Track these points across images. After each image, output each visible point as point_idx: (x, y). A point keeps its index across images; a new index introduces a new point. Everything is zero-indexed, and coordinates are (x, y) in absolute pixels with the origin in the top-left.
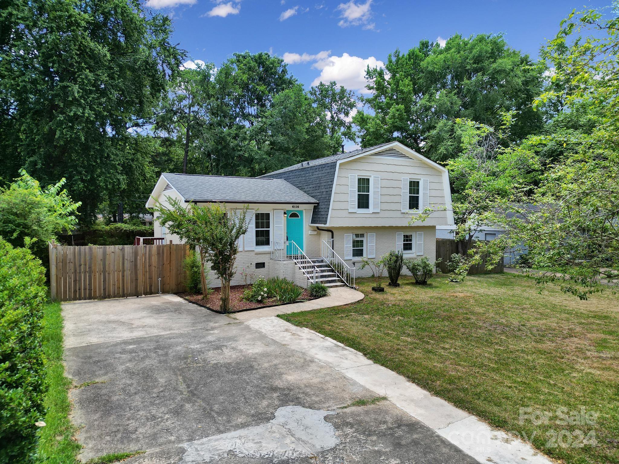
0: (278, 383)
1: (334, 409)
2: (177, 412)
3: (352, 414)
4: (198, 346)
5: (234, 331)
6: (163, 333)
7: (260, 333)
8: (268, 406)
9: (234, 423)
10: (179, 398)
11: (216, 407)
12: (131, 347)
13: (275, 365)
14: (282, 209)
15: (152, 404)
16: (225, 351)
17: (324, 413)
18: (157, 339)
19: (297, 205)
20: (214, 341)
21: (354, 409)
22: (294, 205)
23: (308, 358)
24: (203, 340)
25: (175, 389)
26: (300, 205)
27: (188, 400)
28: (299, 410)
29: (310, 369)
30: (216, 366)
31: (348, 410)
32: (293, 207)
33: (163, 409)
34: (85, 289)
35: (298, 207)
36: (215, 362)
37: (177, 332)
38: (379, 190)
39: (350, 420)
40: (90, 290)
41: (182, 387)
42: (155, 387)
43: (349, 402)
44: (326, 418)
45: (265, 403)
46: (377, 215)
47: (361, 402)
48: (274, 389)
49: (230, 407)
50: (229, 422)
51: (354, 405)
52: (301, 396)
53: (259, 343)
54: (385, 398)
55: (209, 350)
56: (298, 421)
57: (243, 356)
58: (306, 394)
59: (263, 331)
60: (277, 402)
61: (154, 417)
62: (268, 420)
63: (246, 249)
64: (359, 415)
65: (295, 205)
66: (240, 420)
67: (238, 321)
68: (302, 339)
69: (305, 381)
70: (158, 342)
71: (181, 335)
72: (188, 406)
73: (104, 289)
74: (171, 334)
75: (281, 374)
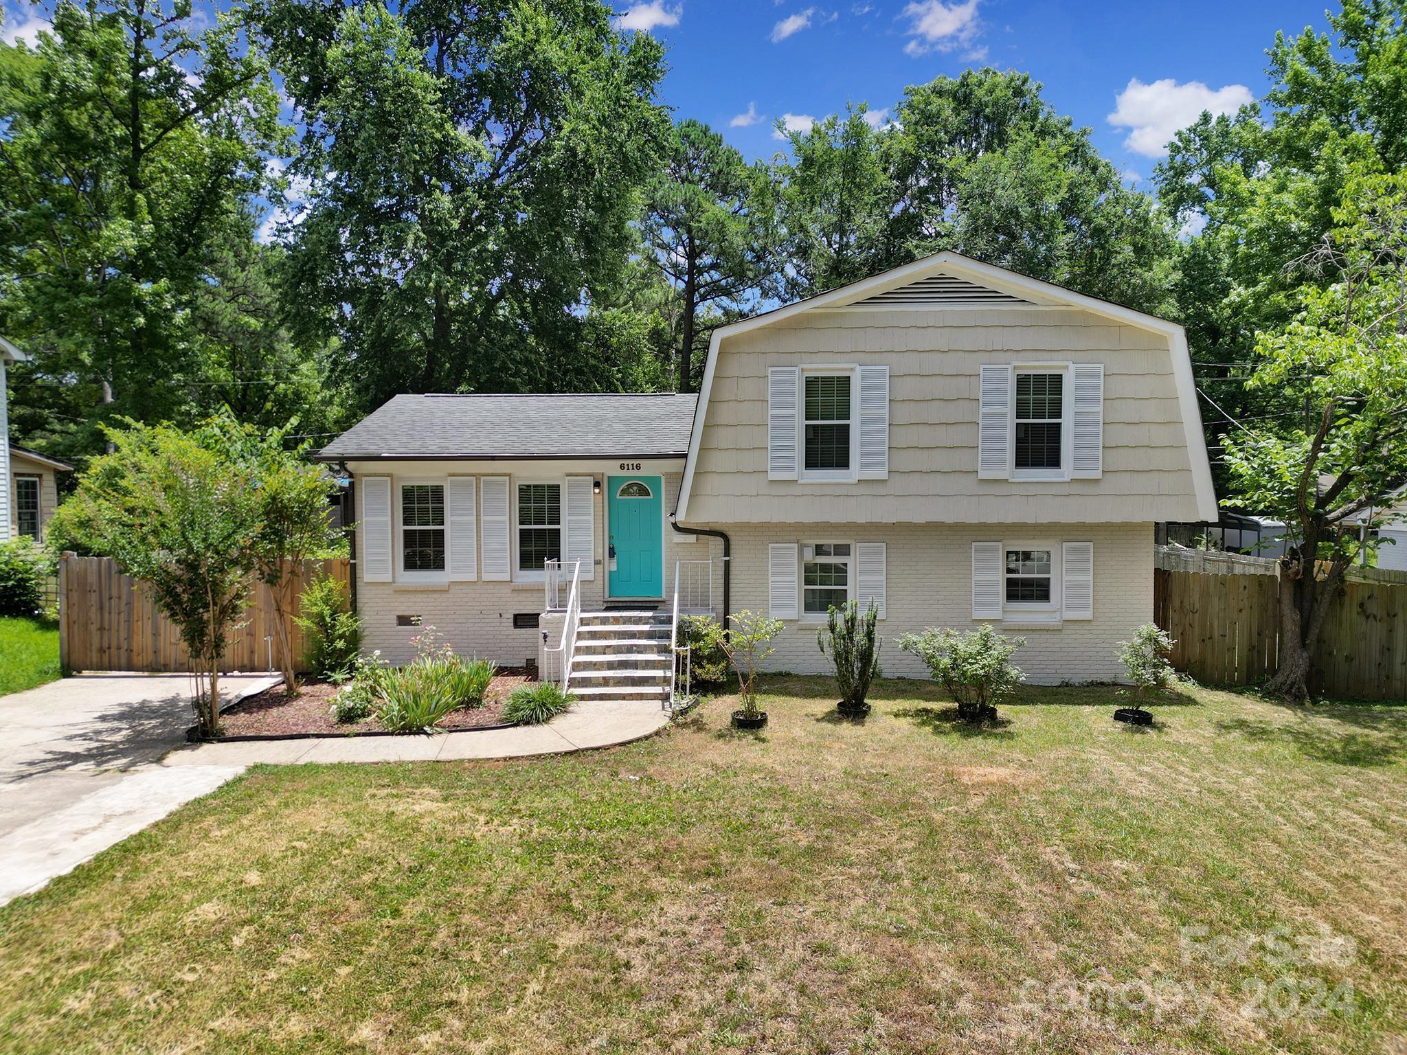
7: (60, 809)
14: (590, 475)
19: (635, 462)
22: (626, 462)
26: (642, 462)
32: (622, 467)
35: (638, 467)
38: (886, 411)
40: (129, 650)
46: (880, 490)
63: (486, 577)
65: (630, 462)
68: (41, 849)
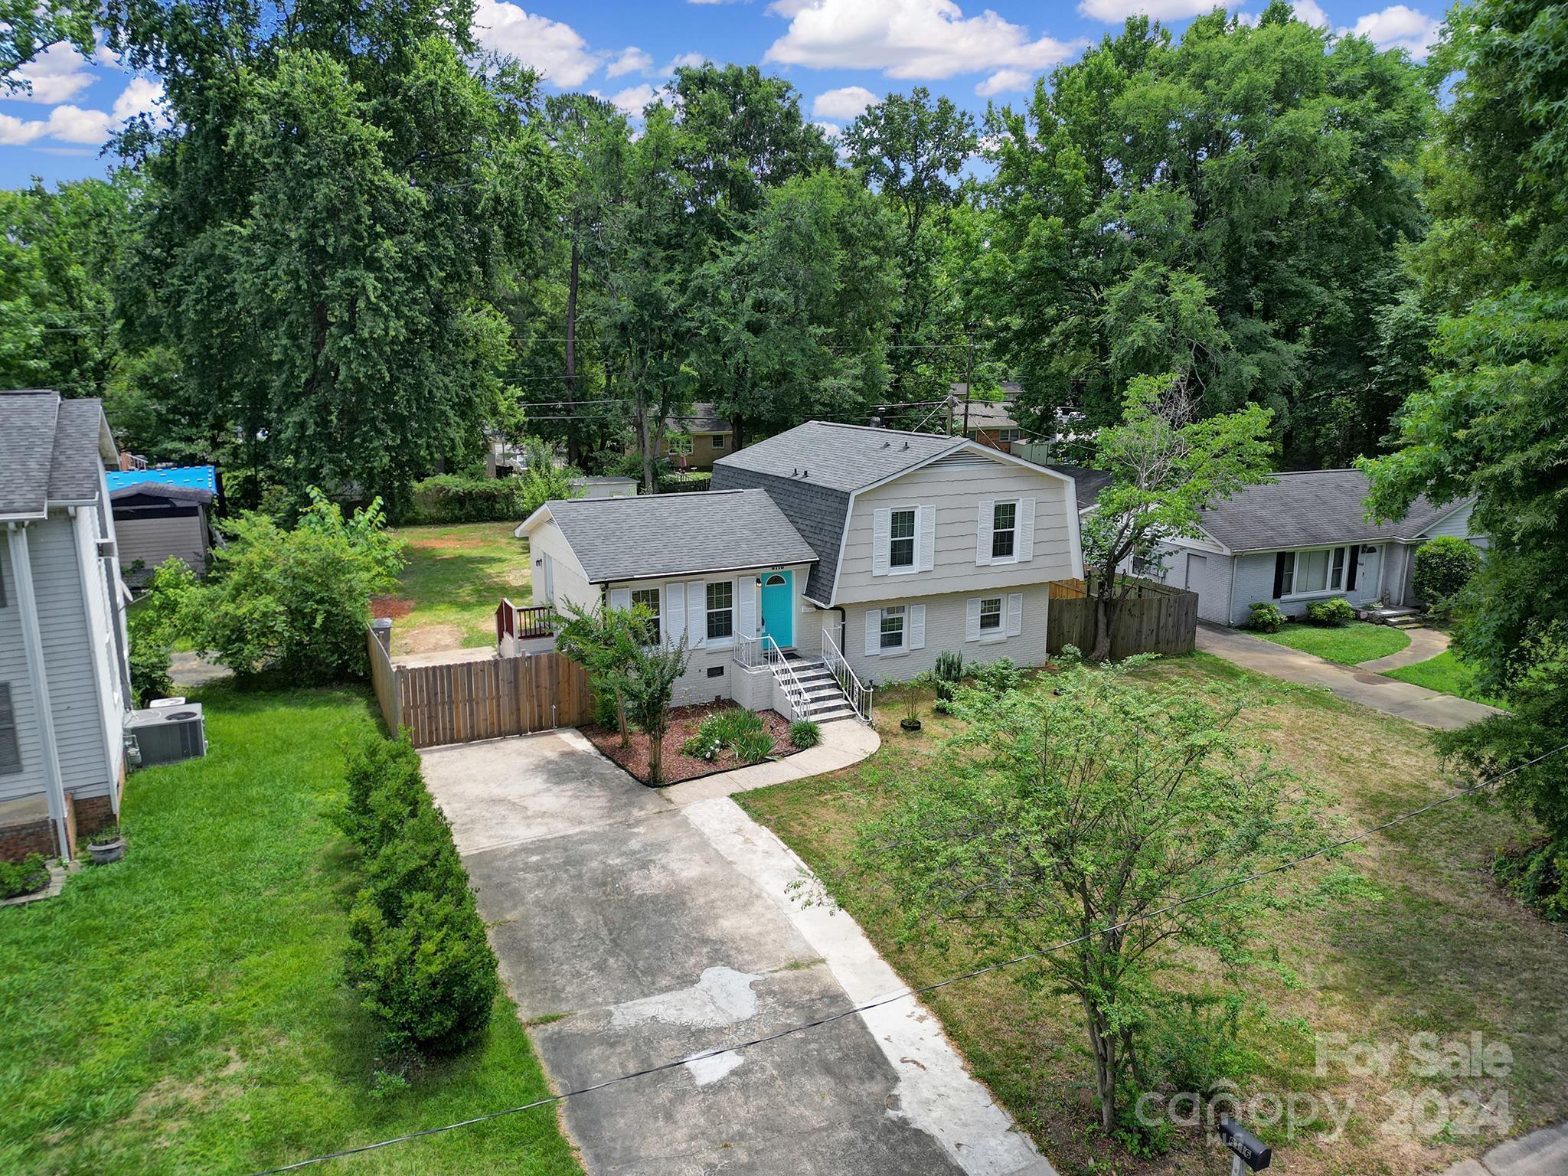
0: (712, 933)
1: (763, 971)
2: (601, 968)
3: (782, 981)
4: (618, 861)
5: (665, 830)
6: (570, 832)
7: (701, 835)
8: (695, 966)
9: (658, 986)
10: (601, 948)
11: (641, 964)
12: (534, 858)
13: (713, 901)
14: (754, 576)
15: (575, 956)
16: (654, 872)
17: (751, 977)
18: (563, 844)
20: (639, 852)
21: (785, 973)
23: (755, 891)
24: (624, 849)
25: (597, 936)
27: (611, 953)
28: (727, 972)
29: (753, 910)
30: (642, 900)
31: (777, 975)
33: (586, 964)
34: (444, 729)
36: (640, 892)
37: (588, 828)
38: (934, 530)
39: (776, 988)
40: (452, 729)
41: (604, 933)
42: (574, 930)
43: (783, 964)
44: (751, 984)
45: (692, 961)
46: (929, 575)
47: (795, 966)
48: (705, 941)
49: (655, 964)
50: (653, 983)
51: (786, 968)
52: (732, 952)
53: (697, 857)
54: (823, 961)
55: (632, 870)
56: (722, 987)
57: (675, 882)
58: (739, 950)
59: (706, 831)
60: (705, 962)
61: (578, 974)
62: (693, 983)
64: (787, 982)
66: (665, 982)
67: (672, 807)
68: (754, 852)
69: (742, 931)
70: (566, 850)
71: (596, 837)
72: (611, 961)
73: (472, 727)
74: (581, 833)
75: (717, 917)
